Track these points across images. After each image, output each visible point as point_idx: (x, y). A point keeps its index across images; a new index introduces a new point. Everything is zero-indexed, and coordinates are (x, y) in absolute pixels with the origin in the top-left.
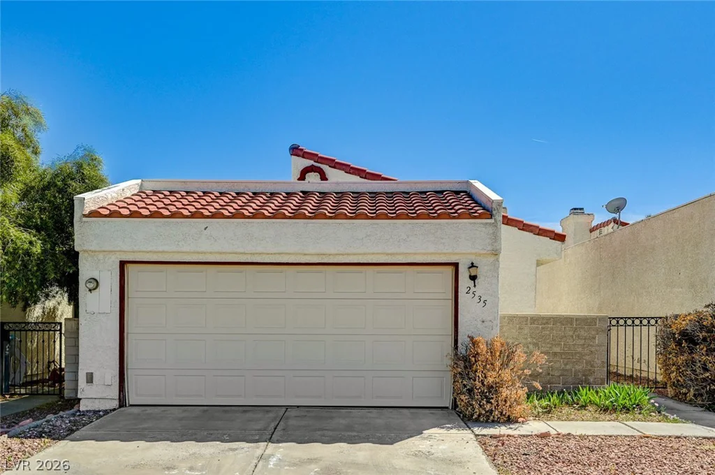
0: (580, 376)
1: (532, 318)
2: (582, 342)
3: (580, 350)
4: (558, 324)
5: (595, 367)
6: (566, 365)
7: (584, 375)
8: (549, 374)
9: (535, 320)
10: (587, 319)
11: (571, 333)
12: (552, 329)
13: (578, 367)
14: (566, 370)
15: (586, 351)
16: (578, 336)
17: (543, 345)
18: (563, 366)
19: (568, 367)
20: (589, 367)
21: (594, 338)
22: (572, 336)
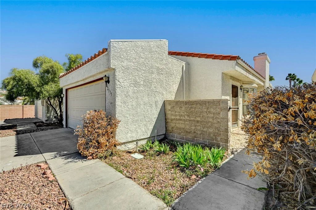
0: (212, 136)
1: (186, 102)
2: (212, 115)
3: (211, 120)
4: (199, 105)
5: (220, 131)
6: (203, 128)
7: (214, 136)
8: (195, 132)
9: (187, 103)
10: (214, 102)
11: (206, 110)
12: (195, 108)
13: (211, 130)
14: (204, 131)
15: (215, 121)
16: (210, 112)
17: (192, 116)
18: (202, 129)
19: (205, 130)
20: (217, 131)
21: (219, 113)
22: (206, 112)
